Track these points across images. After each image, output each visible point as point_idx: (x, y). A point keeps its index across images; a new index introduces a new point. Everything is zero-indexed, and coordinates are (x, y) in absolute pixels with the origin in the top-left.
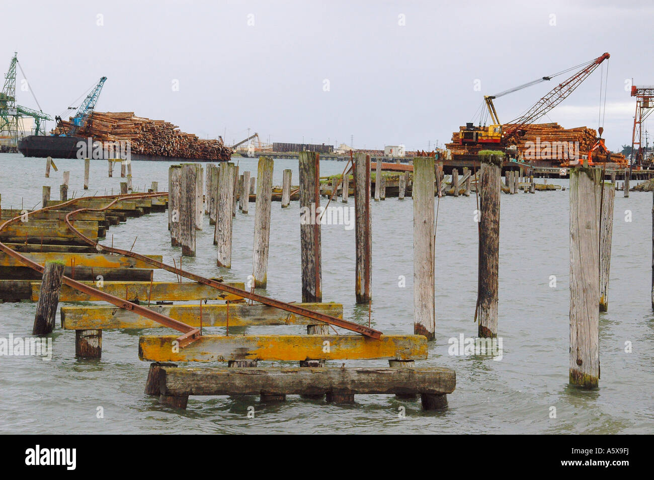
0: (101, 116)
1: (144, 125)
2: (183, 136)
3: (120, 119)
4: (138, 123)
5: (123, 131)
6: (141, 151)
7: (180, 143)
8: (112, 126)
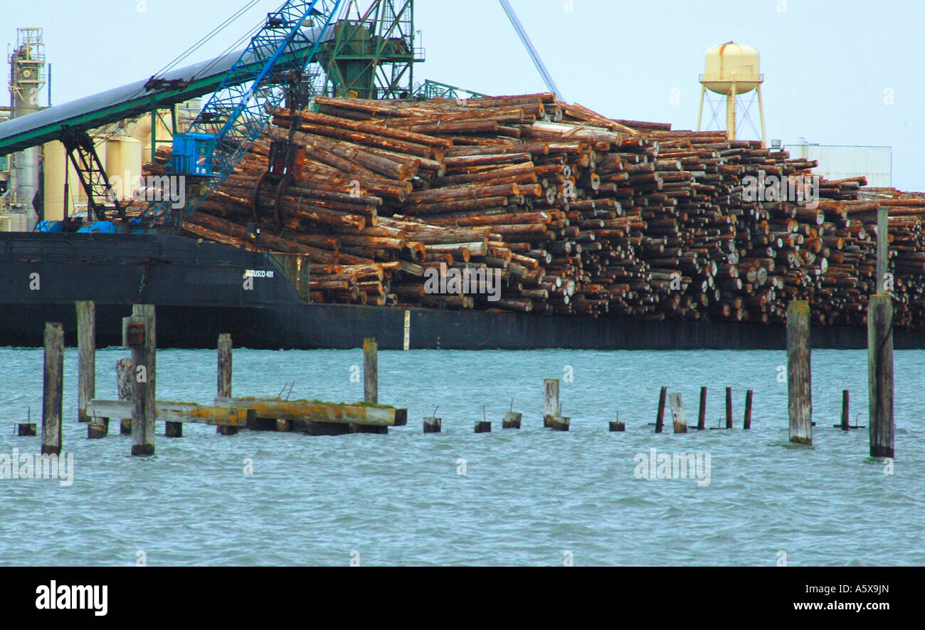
0: (373, 123)
1: (589, 160)
2: (850, 215)
3: (467, 137)
5: (470, 196)
6: (556, 296)
7: (833, 248)
8: (422, 168)
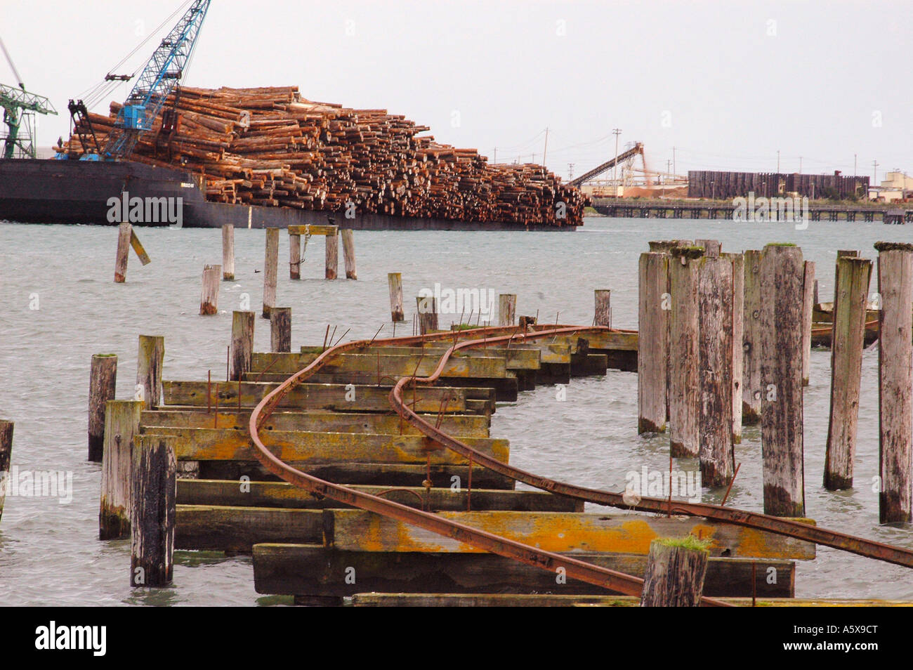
0: (202, 101)
1: (326, 124)
2: (441, 157)
3: (258, 109)
4: (310, 120)
5: (266, 143)
6: (318, 200)
7: (433, 174)
8: (235, 128)
